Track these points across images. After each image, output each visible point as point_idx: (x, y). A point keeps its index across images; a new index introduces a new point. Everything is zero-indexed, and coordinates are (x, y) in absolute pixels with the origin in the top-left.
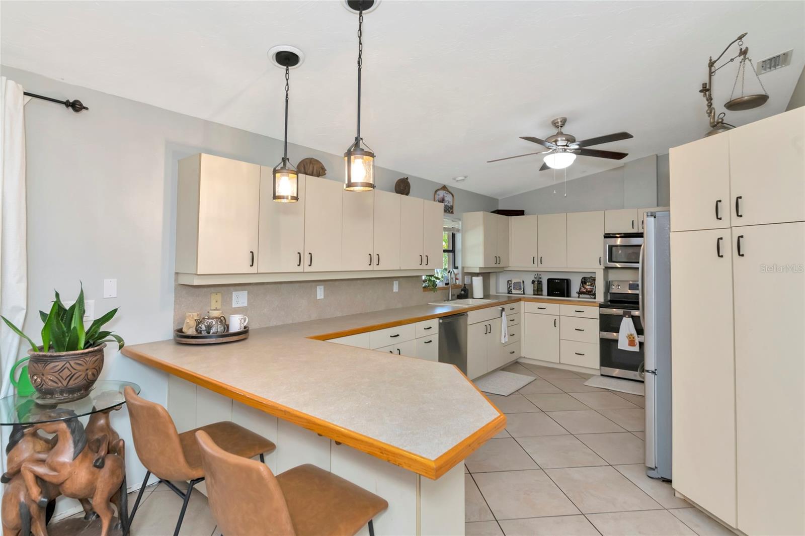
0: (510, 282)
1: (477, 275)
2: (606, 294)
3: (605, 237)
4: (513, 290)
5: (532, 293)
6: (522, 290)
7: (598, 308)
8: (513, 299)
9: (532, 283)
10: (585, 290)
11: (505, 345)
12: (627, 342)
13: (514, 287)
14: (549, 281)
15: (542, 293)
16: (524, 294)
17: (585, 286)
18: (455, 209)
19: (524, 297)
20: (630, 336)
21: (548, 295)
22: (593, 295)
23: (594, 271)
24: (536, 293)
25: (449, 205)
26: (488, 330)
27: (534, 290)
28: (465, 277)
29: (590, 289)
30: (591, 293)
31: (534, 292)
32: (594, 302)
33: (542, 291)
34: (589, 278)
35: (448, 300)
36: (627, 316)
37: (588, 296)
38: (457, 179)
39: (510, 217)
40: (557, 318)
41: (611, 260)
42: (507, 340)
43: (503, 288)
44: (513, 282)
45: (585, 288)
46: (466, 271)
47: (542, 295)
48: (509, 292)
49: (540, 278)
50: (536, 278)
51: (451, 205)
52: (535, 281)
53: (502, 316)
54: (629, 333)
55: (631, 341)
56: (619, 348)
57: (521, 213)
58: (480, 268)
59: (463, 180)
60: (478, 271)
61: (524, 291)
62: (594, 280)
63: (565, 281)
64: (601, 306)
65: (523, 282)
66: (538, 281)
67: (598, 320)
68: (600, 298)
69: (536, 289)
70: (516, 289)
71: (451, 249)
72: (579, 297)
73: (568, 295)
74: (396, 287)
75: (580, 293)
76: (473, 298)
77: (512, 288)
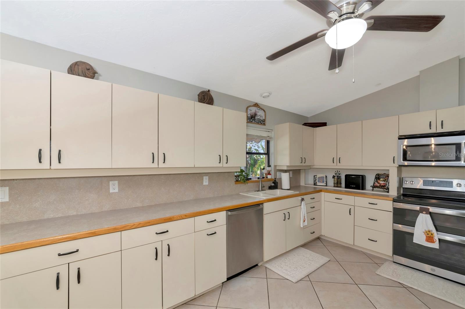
0: (316, 177)
1: (285, 171)
2: (399, 189)
3: (399, 139)
4: (318, 183)
5: (333, 185)
6: (325, 182)
7: (392, 201)
8: (318, 190)
9: (333, 178)
10: (378, 185)
11: (305, 227)
12: (424, 237)
13: (318, 180)
14: (347, 176)
15: (341, 185)
16: (326, 186)
17: (379, 181)
18: (267, 122)
19: (327, 189)
20: (428, 233)
21: (346, 187)
22: (387, 189)
23: (388, 169)
24: (336, 185)
25: (261, 118)
26: (287, 217)
27: (334, 183)
28: (277, 173)
29: (384, 184)
30: (385, 188)
31: (334, 185)
32: (388, 196)
33: (341, 184)
34: (383, 175)
35: (259, 191)
36: (424, 212)
37: (382, 190)
38: (263, 95)
39: (315, 128)
40: (352, 208)
41: (405, 159)
42: (306, 224)
43: (311, 181)
44: (318, 177)
45: (379, 183)
46: (278, 168)
47: (341, 187)
48: (315, 184)
49: (340, 174)
50: (336, 174)
51: (264, 118)
52: (335, 177)
53: (301, 205)
54: (427, 230)
55: (429, 237)
56: (414, 242)
57: (324, 124)
58: (287, 166)
59: (269, 96)
60: (285, 168)
61: (326, 183)
62: (388, 176)
63: (361, 177)
64: (394, 201)
65: (326, 176)
66: (338, 176)
67: (392, 214)
68: (393, 192)
69: (336, 182)
70: (320, 182)
71: (266, 152)
72: (373, 190)
73: (363, 188)
74: (206, 181)
75: (374, 187)
76: (282, 189)
77: (317, 181)
